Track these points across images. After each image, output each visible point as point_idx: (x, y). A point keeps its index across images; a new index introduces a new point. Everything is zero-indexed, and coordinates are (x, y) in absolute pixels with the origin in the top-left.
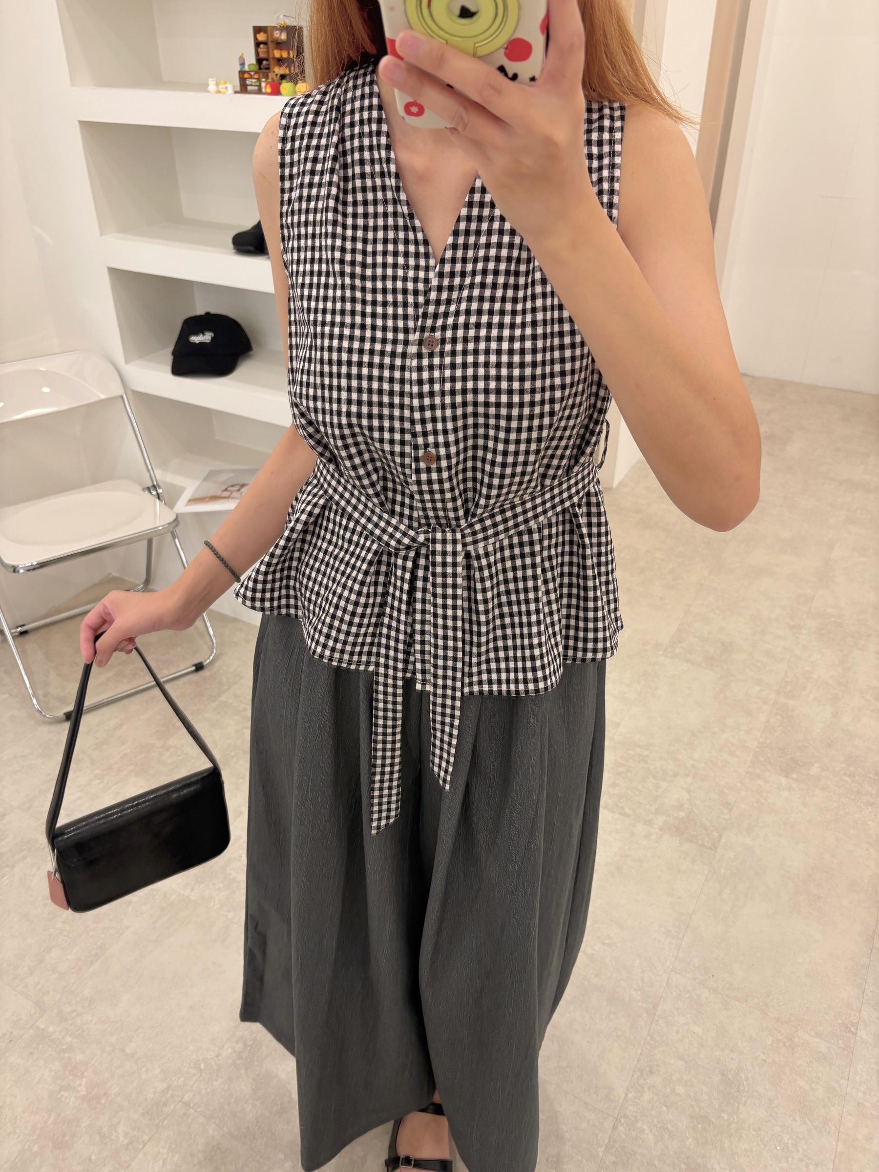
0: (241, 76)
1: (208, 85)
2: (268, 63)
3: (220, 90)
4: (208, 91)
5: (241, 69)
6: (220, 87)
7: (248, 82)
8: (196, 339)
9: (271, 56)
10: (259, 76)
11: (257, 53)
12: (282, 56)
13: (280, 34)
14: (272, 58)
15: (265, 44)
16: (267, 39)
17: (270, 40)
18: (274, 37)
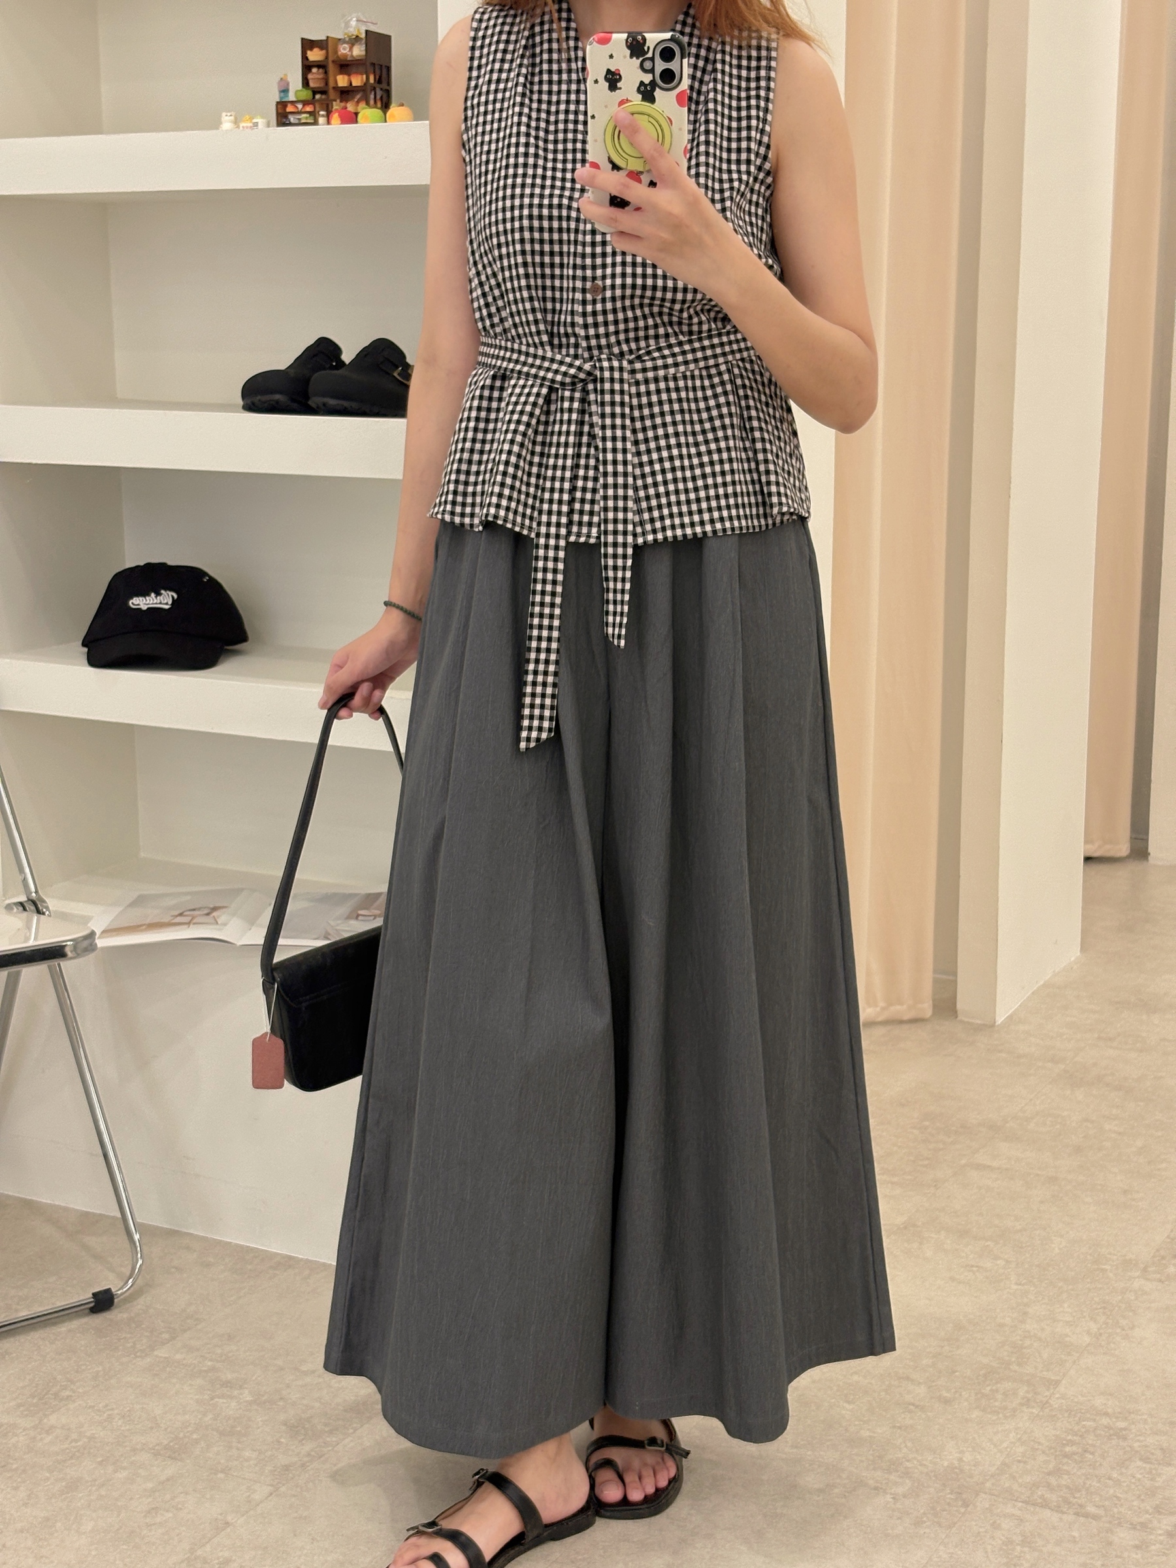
0: (281, 110)
1: (220, 121)
2: (324, 96)
3: (241, 127)
4: (221, 129)
5: (280, 100)
6: (242, 123)
8: (141, 603)
9: (331, 84)
11: (305, 82)
12: (351, 84)
13: (351, 49)
14: (334, 88)
15: (321, 66)
16: (327, 58)
17: (330, 59)
18: (339, 53)
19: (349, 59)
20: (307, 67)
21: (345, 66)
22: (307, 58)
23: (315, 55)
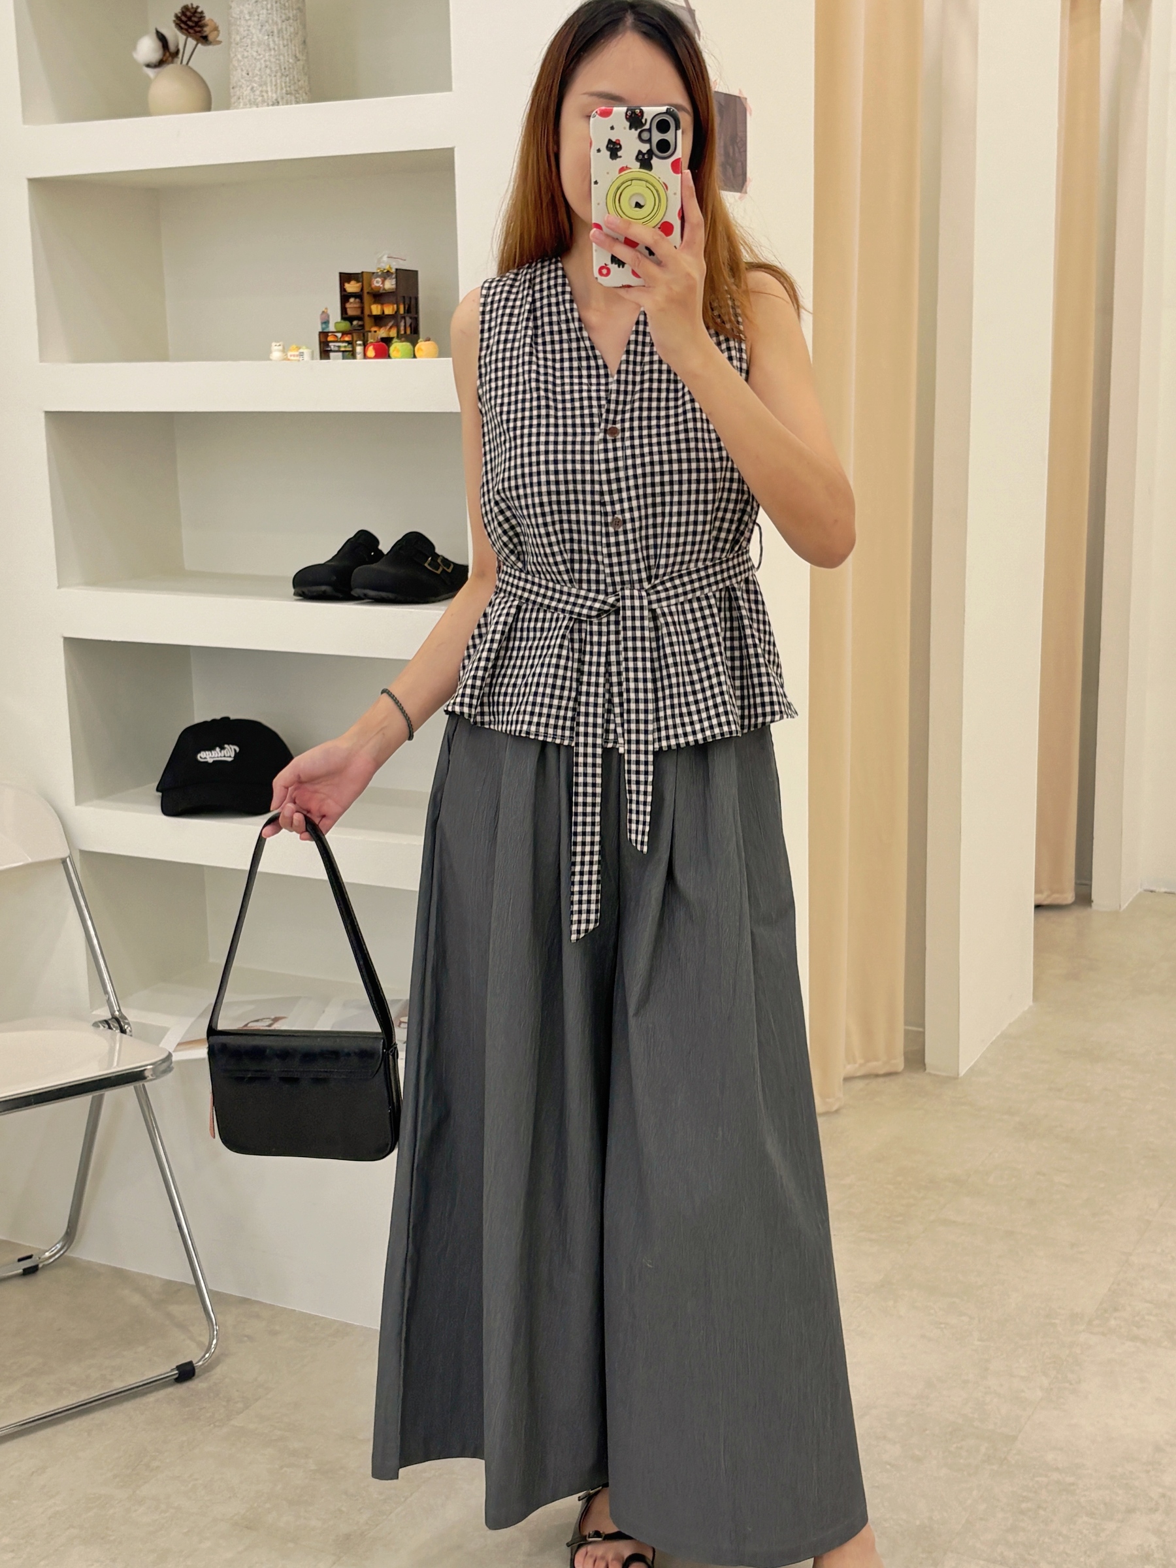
0: (323, 340)
1: (270, 352)
2: (360, 323)
3: (289, 357)
4: (271, 360)
5: (323, 329)
6: (290, 353)
7: (332, 346)
8: (206, 756)
9: (367, 312)
10: (353, 338)
11: (344, 310)
12: (383, 313)
13: (383, 283)
14: (369, 316)
15: (358, 296)
16: (362, 289)
17: (366, 291)
18: (373, 286)
19: (381, 291)
20: (345, 297)
21: (379, 297)
22: (345, 290)
23: (352, 287)
